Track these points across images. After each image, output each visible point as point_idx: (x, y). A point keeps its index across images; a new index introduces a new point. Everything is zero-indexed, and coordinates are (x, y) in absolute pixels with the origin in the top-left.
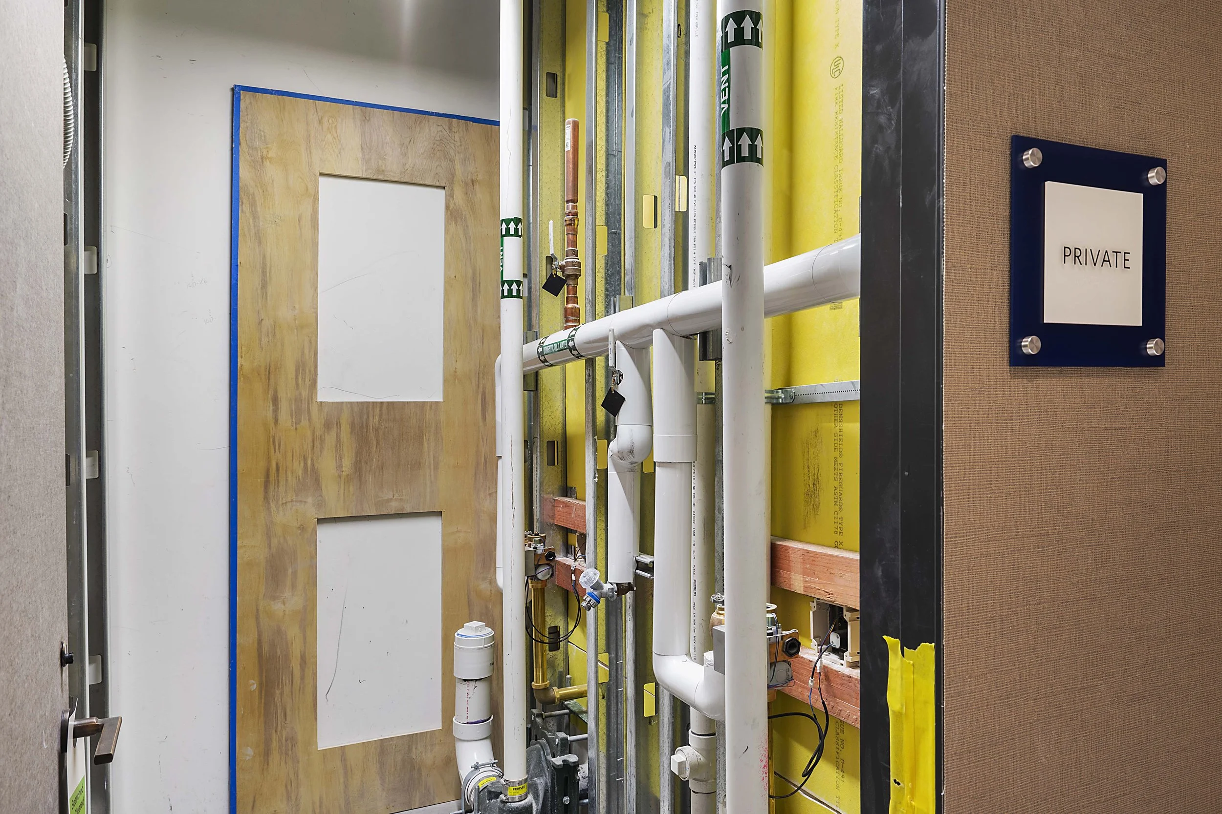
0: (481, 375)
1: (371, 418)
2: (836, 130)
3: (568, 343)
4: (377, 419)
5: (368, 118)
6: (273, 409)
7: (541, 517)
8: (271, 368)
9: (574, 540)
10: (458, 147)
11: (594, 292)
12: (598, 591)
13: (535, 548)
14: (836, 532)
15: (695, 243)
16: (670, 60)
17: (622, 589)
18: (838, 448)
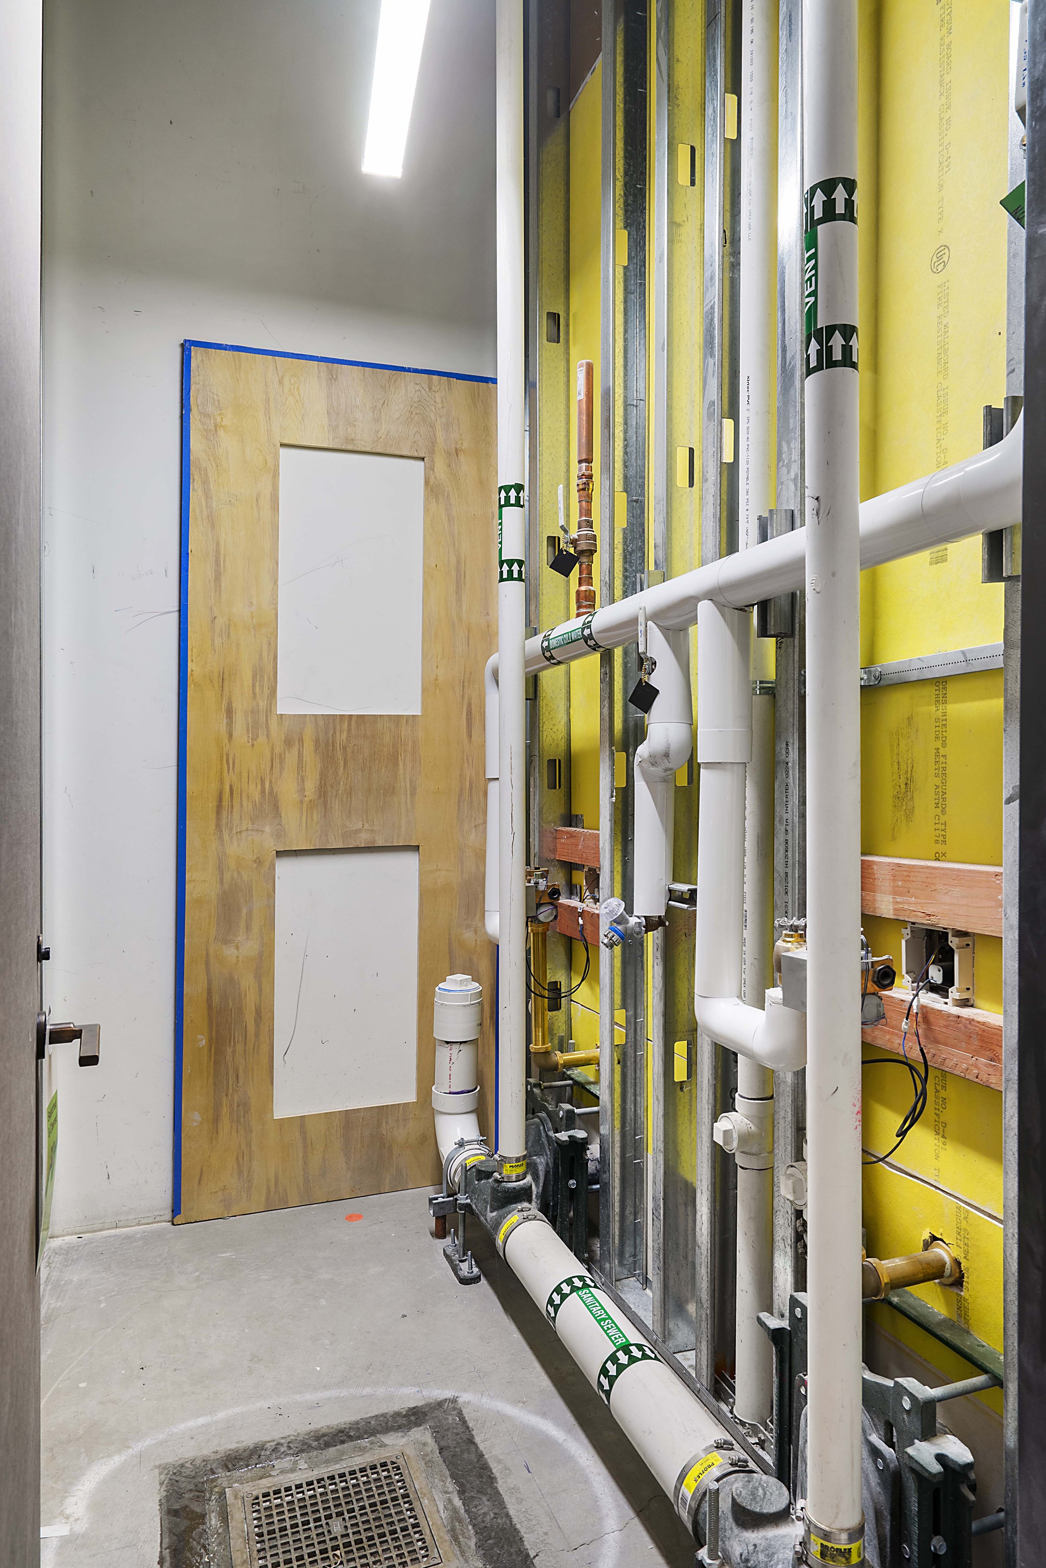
0: (466, 684)
1: (338, 734)
2: (939, 339)
3: (583, 631)
4: (344, 735)
5: (335, 377)
6: (227, 723)
7: (540, 850)
8: (225, 674)
9: (580, 878)
10: (439, 409)
11: (611, 571)
12: (623, 926)
13: (537, 883)
14: (937, 842)
15: (747, 497)
16: (714, 274)
17: (651, 924)
18: (941, 736)
